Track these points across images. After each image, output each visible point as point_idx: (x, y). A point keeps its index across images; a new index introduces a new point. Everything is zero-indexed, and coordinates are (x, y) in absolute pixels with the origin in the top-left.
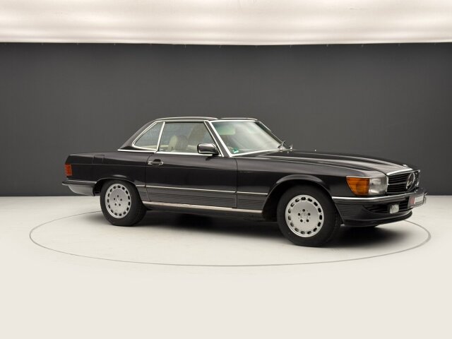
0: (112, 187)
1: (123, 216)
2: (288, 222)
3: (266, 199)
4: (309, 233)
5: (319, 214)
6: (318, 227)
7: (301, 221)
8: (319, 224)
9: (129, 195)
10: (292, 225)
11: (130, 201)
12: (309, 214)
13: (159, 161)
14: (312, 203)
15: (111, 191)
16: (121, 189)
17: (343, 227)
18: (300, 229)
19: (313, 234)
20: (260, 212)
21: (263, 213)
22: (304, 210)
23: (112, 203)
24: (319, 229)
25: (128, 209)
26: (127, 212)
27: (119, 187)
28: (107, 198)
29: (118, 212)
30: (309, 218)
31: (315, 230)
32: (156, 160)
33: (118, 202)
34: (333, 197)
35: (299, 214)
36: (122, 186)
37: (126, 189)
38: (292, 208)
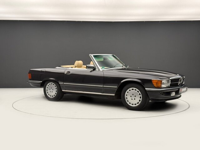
0: (49, 84)
1: (54, 97)
2: (126, 100)
3: (116, 89)
4: (135, 104)
5: (140, 96)
6: (139, 102)
7: (132, 99)
8: (140, 101)
9: (56, 87)
10: (128, 101)
11: (57, 90)
12: (135, 96)
13: (69, 72)
14: (136, 91)
15: (48, 86)
16: (53, 85)
17: (150, 102)
18: (132, 103)
19: (137, 105)
20: (114, 95)
21: (115, 95)
22: (133, 95)
23: (49, 91)
24: (140, 102)
25: (56, 93)
26: (55, 95)
27: (52, 84)
28: (46, 89)
29: (52, 95)
30: (135, 98)
31: (138, 103)
32: (68, 72)
33: (51, 90)
34: (146, 89)
35: (131, 96)
36: (53, 83)
37: (55, 85)
38: (128, 94)
